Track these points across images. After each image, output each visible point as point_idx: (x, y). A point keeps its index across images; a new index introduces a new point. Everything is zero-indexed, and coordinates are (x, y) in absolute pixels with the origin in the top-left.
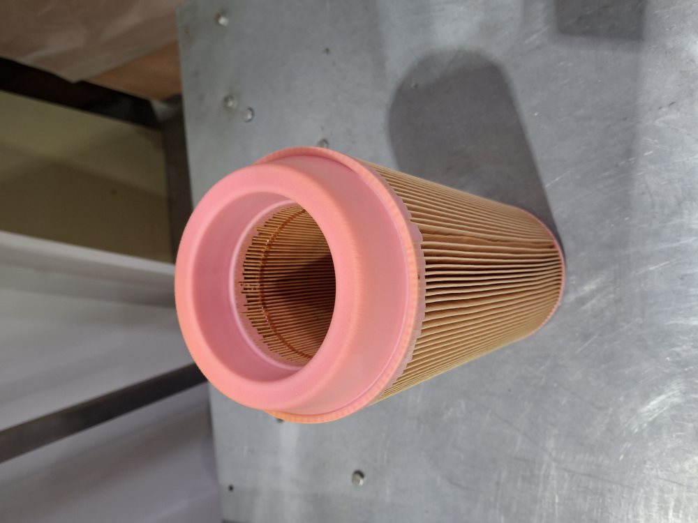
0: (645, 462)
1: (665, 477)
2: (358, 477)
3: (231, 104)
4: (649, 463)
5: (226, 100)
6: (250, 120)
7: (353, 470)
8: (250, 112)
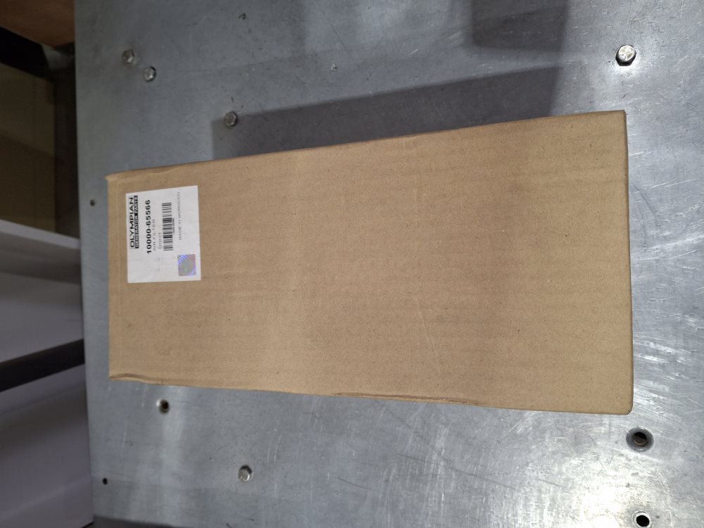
0: (527, 464)
1: (543, 478)
2: (245, 472)
3: (130, 60)
4: (530, 465)
5: (126, 55)
6: (152, 80)
7: (240, 466)
8: (152, 71)
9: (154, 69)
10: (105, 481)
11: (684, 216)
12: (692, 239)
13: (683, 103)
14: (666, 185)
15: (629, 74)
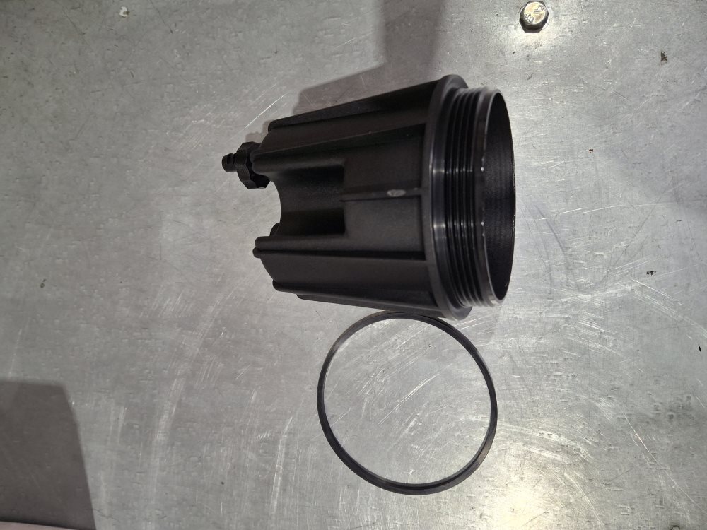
11: (606, 257)
12: (615, 291)
13: (611, 92)
14: (584, 210)
15: (538, 45)
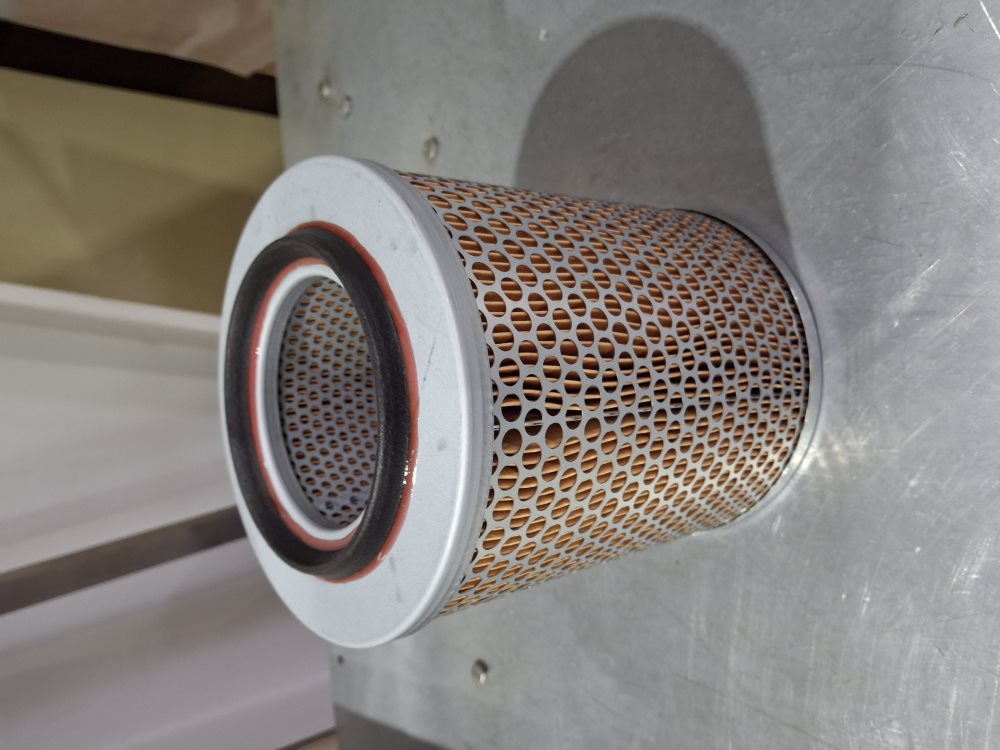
2: (479, 670)
3: (326, 92)
5: (321, 87)
6: (348, 115)
7: (475, 659)
8: (347, 102)
9: (348, 99)
10: (341, 660)
